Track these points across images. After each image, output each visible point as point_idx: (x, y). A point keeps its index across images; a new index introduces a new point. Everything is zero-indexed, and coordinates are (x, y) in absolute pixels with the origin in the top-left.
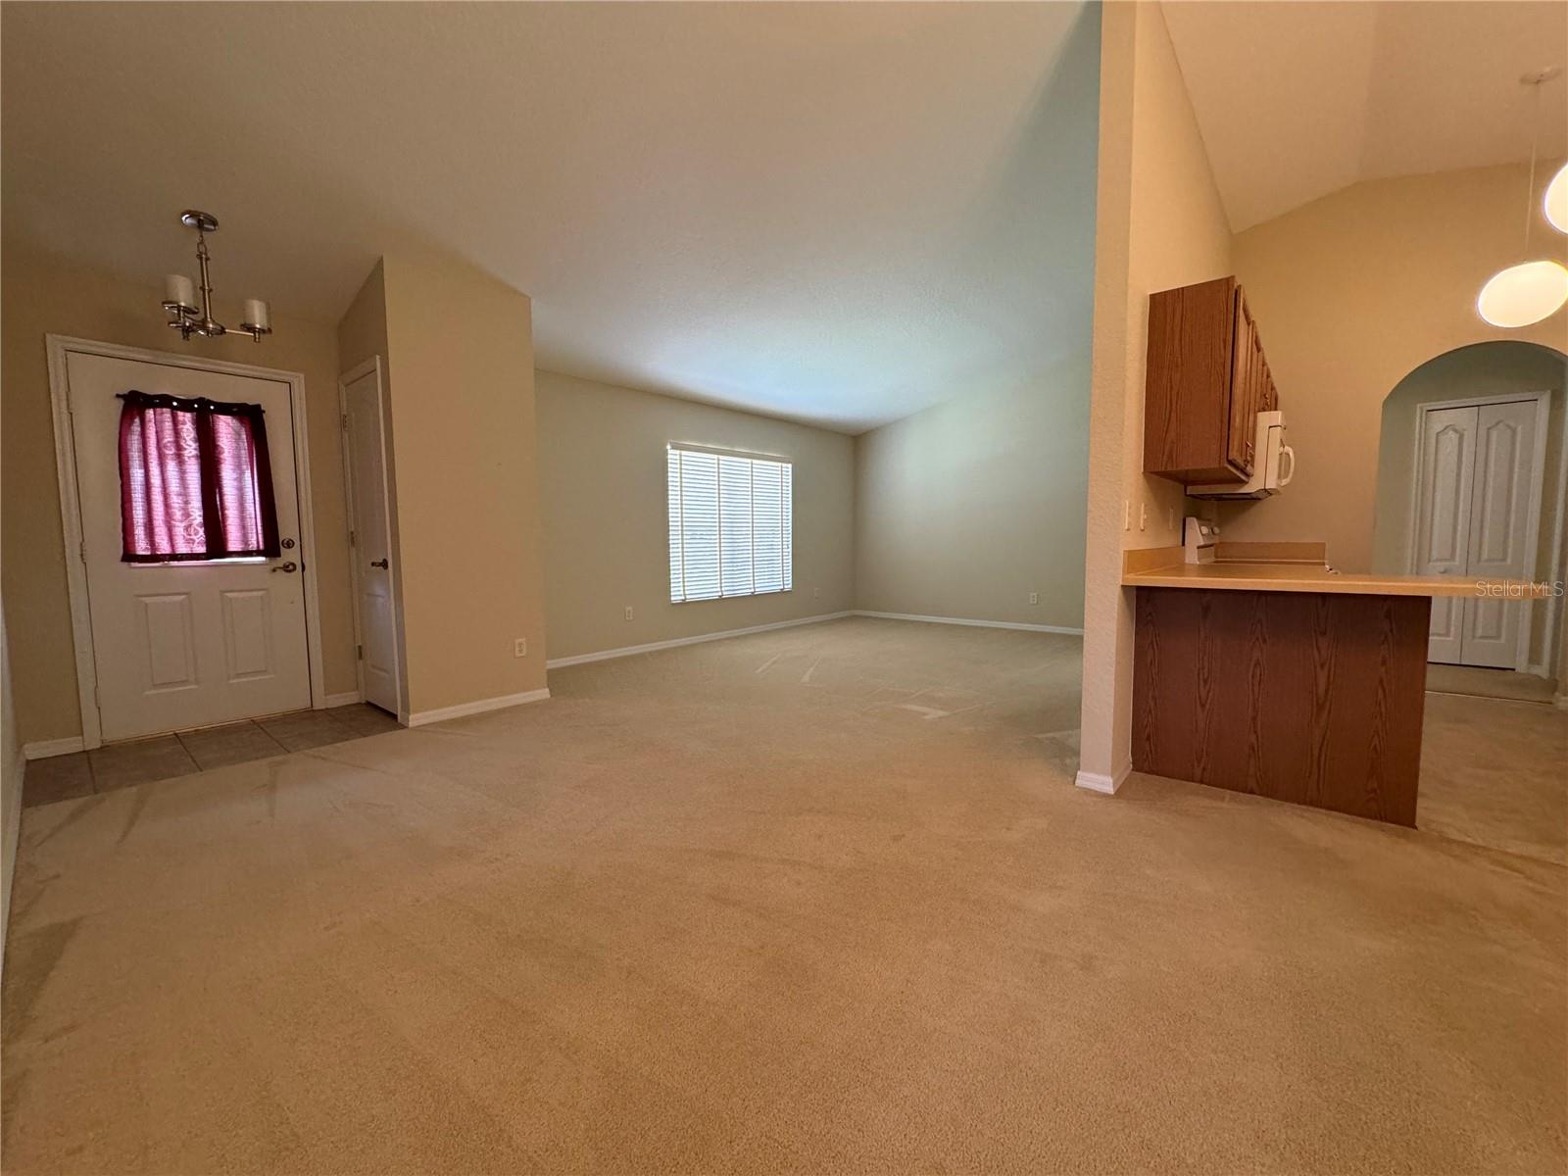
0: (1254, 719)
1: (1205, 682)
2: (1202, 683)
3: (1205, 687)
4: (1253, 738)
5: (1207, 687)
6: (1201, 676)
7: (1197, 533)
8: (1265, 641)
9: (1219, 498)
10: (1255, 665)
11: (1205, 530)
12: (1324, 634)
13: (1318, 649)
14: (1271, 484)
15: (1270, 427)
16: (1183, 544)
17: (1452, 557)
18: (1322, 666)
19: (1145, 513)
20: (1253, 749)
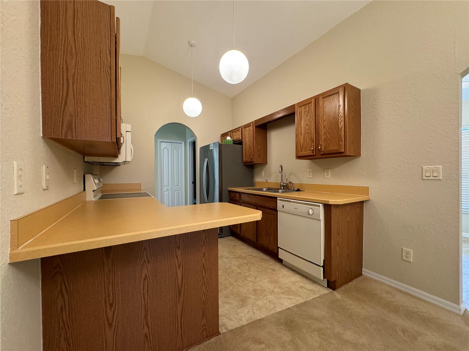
0: (146, 315)
1: (111, 305)
2: (108, 307)
3: (111, 309)
4: (146, 330)
5: (113, 308)
6: (108, 302)
7: (92, 183)
8: (149, 262)
9: (102, 164)
10: (144, 279)
11: (97, 181)
12: (178, 248)
13: (177, 258)
14: (129, 159)
15: (127, 132)
16: (84, 190)
17: (169, 186)
18: (179, 267)
19: (46, 174)
20: (147, 338)
